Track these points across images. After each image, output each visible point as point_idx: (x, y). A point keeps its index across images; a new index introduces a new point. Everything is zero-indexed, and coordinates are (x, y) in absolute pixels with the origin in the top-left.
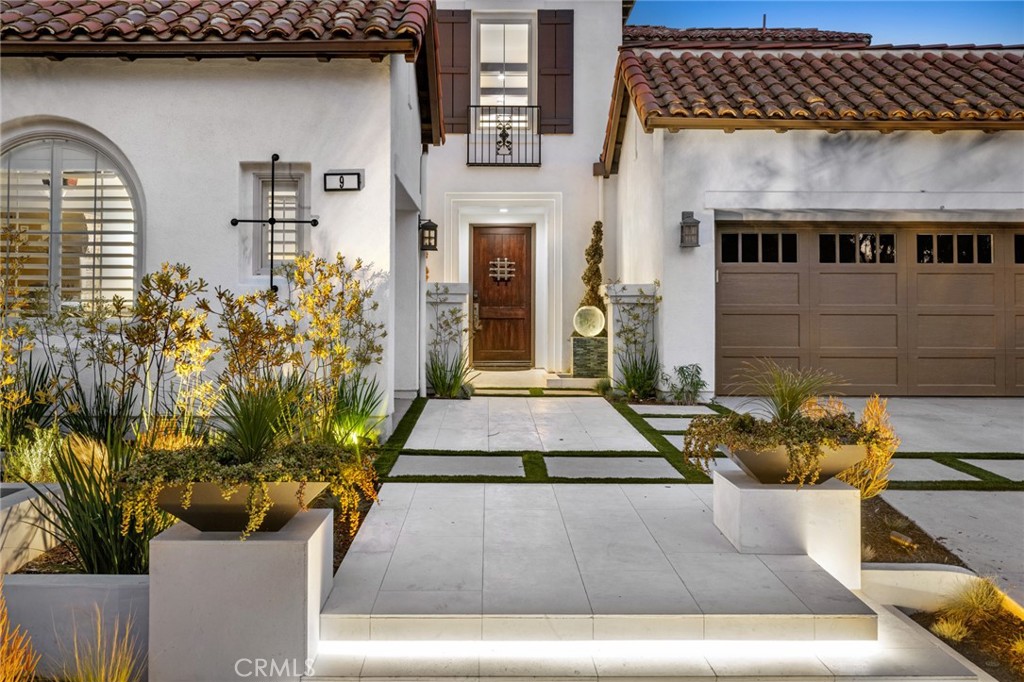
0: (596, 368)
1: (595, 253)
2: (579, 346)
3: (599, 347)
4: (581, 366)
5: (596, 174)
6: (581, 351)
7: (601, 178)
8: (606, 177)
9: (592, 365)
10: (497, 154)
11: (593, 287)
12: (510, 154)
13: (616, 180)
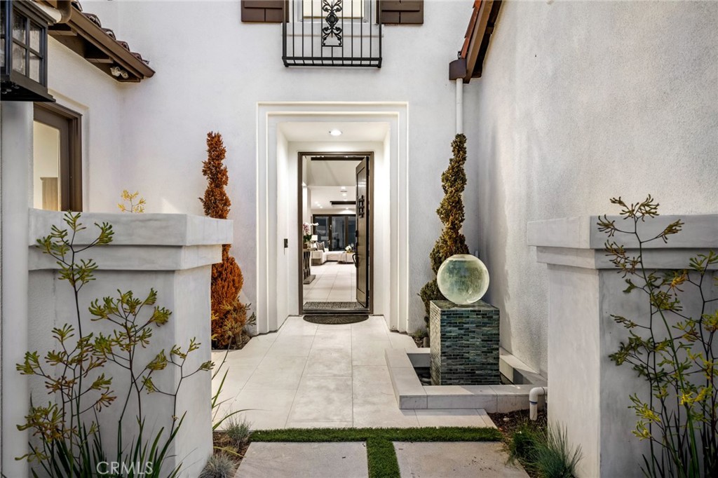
0: (479, 359)
1: (455, 177)
2: (450, 324)
3: (485, 325)
4: (455, 357)
5: (453, 77)
6: (455, 331)
7: (459, 82)
8: (466, 81)
9: (472, 355)
10: (323, 45)
11: (453, 223)
12: (341, 45)
13: (480, 85)
